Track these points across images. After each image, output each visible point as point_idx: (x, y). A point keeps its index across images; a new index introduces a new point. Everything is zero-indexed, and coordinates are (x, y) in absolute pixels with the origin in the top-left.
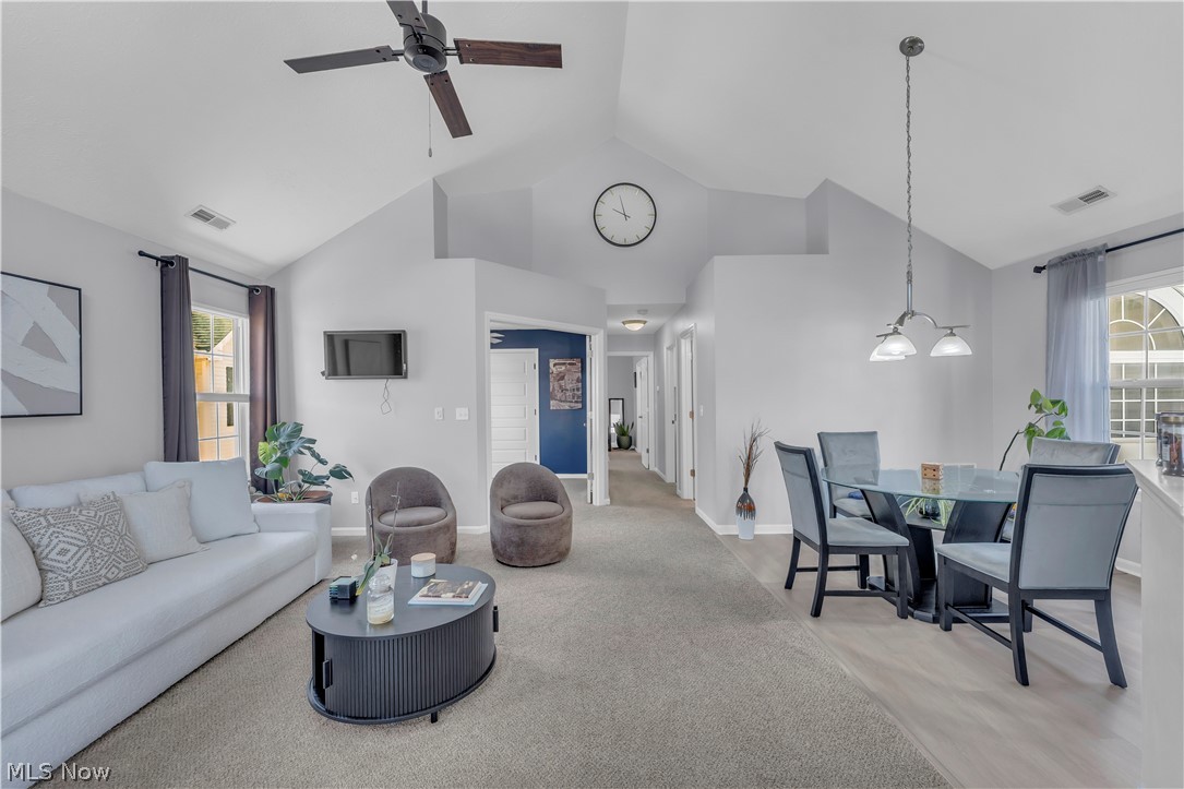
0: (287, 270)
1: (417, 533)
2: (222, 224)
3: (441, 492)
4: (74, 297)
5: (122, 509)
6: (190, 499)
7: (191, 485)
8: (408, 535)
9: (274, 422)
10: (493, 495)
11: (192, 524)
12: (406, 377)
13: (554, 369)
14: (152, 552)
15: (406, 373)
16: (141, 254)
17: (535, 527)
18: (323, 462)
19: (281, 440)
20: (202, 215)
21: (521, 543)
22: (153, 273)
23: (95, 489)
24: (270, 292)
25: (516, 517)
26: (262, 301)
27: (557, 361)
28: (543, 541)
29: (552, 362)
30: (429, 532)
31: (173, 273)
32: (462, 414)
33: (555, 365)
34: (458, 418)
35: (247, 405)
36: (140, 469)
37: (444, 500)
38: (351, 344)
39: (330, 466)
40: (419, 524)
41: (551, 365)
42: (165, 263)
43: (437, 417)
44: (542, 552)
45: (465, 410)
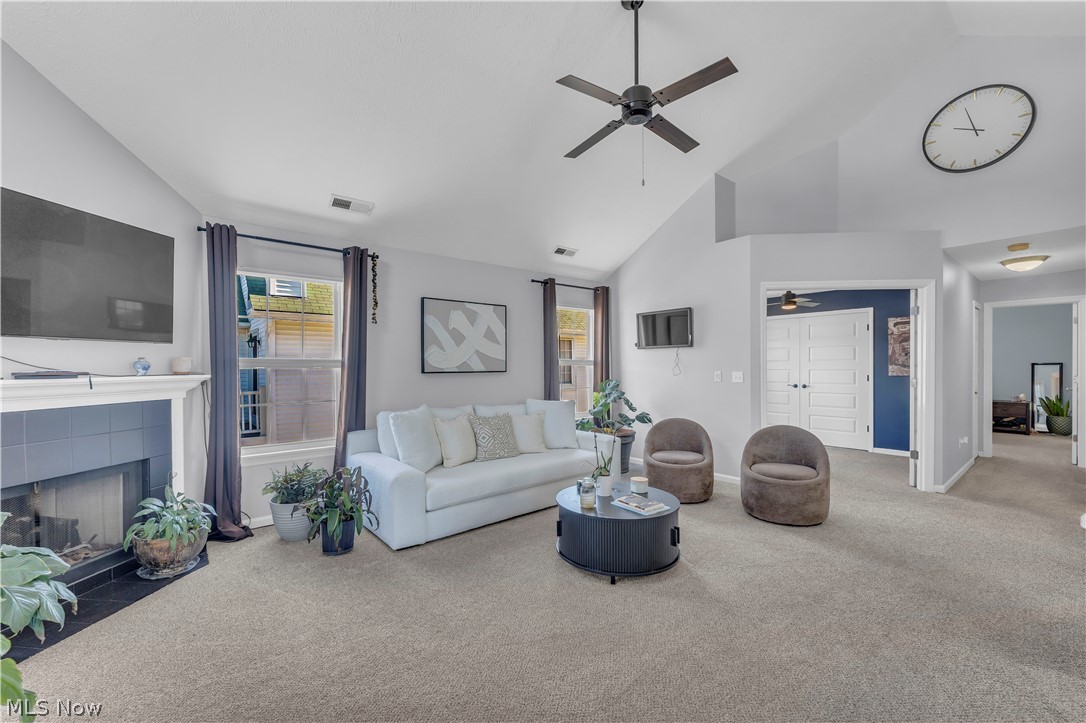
0: (616, 274)
1: (672, 469)
2: (572, 254)
3: (704, 441)
4: (502, 309)
5: (510, 422)
6: (543, 422)
7: (544, 413)
8: (665, 469)
9: (607, 378)
10: (747, 451)
11: (543, 436)
12: (692, 346)
13: (895, 330)
14: (522, 447)
15: (692, 342)
16: (533, 281)
17: (774, 485)
18: (633, 409)
19: (607, 392)
20: (560, 251)
21: (760, 497)
22: (539, 288)
23: (503, 410)
24: (606, 290)
25: (759, 473)
26: (602, 296)
27: (899, 320)
28: (783, 500)
29: (891, 322)
30: (682, 470)
31: (549, 285)
32: (737, 377)
33: (895, 325)
34: (734, 380)
35: (592, 367)
36: (523, 402)
37: (706, 449)
38: (672, 319)
39: (637, 413)
40: (676, 463)
41: (891, 324)
42: (545, 283)
43: (716, 379)
44: (781, 511)
45: (740, 374)
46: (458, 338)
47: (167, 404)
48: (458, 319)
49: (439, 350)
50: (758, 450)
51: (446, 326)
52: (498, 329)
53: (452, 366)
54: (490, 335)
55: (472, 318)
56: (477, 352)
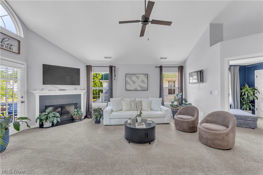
0: (185, 62)
2: (166, 58)
4: (147, 75)
5: (142, 102)
6: (151, 103)
9: (182, 92)
12: (203, 82)
14: (143, 109)
16: (155, 67)
20: (161, 58)
22: (159, 69)
24: (182, 67)
26: (180, 69)
31: (161, 67)
34: (215, 94)
45: (217, 92)
46: (134, 82)
47: (80, 95)
48: (134, 78)
49: (129, 85)
50: (209, 119)
51: (131, 80)
52: (145, 80)
53: (133, 89)
54: (143, 81)
55: (138, 78)
56: (139, 86)
